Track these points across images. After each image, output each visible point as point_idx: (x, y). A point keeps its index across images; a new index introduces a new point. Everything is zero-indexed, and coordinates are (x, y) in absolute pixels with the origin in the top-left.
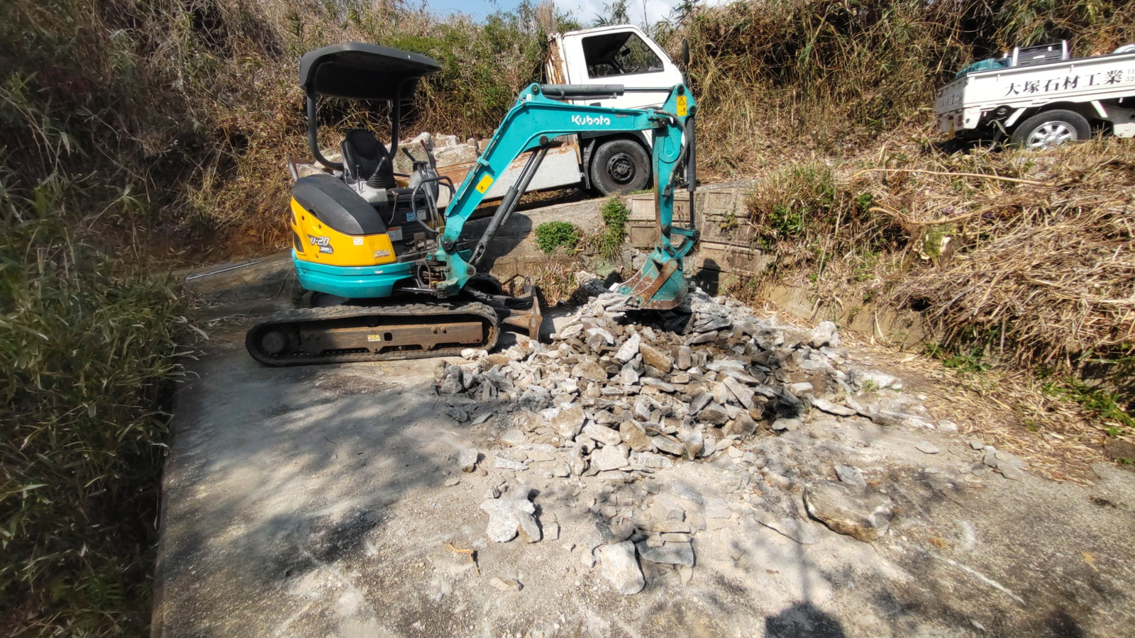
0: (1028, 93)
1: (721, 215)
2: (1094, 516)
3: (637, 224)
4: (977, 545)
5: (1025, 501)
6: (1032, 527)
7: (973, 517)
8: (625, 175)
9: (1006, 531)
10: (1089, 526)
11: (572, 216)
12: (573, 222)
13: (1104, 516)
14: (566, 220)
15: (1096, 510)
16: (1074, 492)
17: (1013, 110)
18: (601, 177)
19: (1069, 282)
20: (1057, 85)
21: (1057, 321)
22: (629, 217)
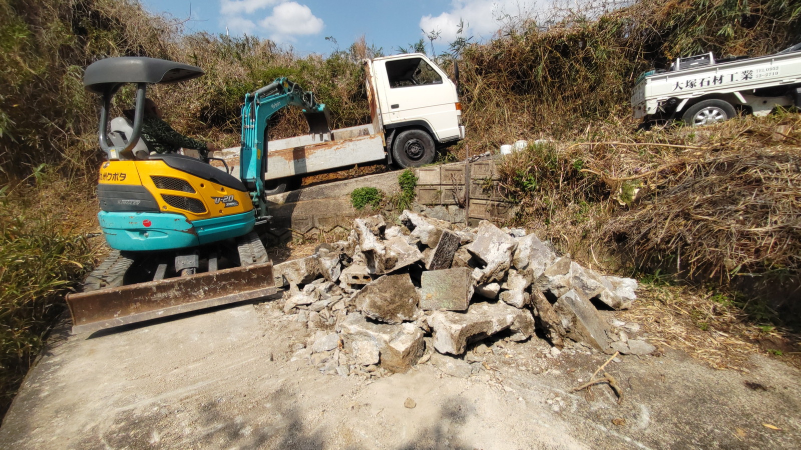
0: (689, 88)
1: (483, 179)
2: (748, 398)
3: (423, 188)
4: (650, 424)
5: (693, 387)
6: (697, 407)
7: (651, 400)
8: (417, 154)
9: (675, 412)
10: (743, 406)
11: (378, 183)
12: (378, 187)
13: (756, 397)
14: (373, 186)
15: (750, 392)
16: (732, 379)
17: (681, 101)
18: (400, 155)
19: (722, 217)
20: (709, 82)
21: (716, 246)
22: (418, 183)
